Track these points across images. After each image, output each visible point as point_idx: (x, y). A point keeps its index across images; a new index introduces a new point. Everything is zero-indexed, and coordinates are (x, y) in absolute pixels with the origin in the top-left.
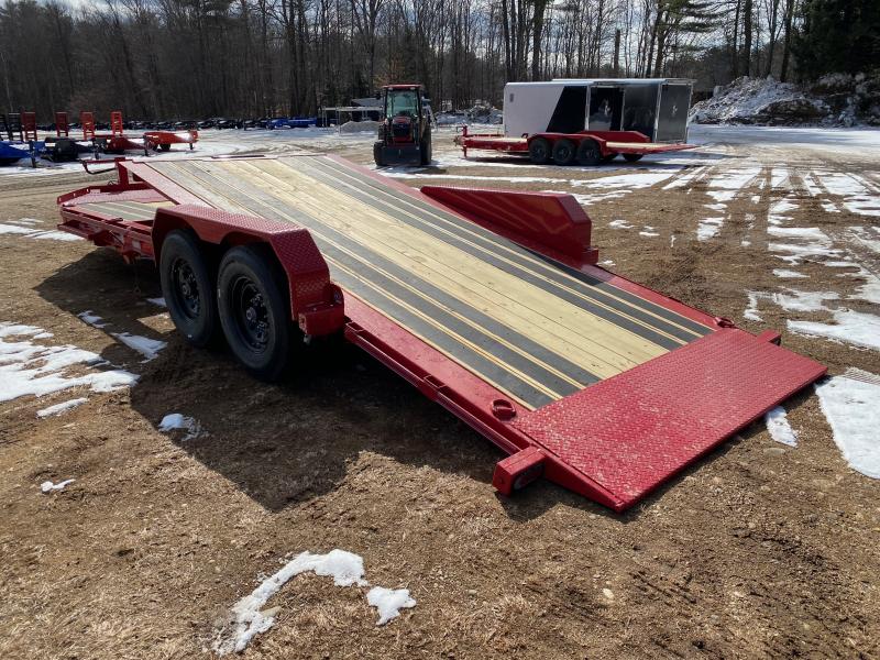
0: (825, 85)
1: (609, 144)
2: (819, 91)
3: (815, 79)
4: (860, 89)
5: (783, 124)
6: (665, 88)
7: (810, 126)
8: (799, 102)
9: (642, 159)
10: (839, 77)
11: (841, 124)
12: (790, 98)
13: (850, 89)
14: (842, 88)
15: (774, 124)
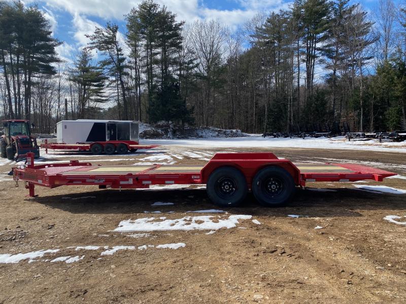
0: (160, 125)
1: (130, 146)
2: (158, 127)
3: (156, 122)
4: (171, 126)
5: (150, 138)
6: (132, 124)
7: (159, 139)
8: (153, 131)
9: (137, 151)
10: (164, 122)
11: (169, 138)
12: (149, 129)
13: (168, 126)
14: (165, 126)
15: (146, 138)
